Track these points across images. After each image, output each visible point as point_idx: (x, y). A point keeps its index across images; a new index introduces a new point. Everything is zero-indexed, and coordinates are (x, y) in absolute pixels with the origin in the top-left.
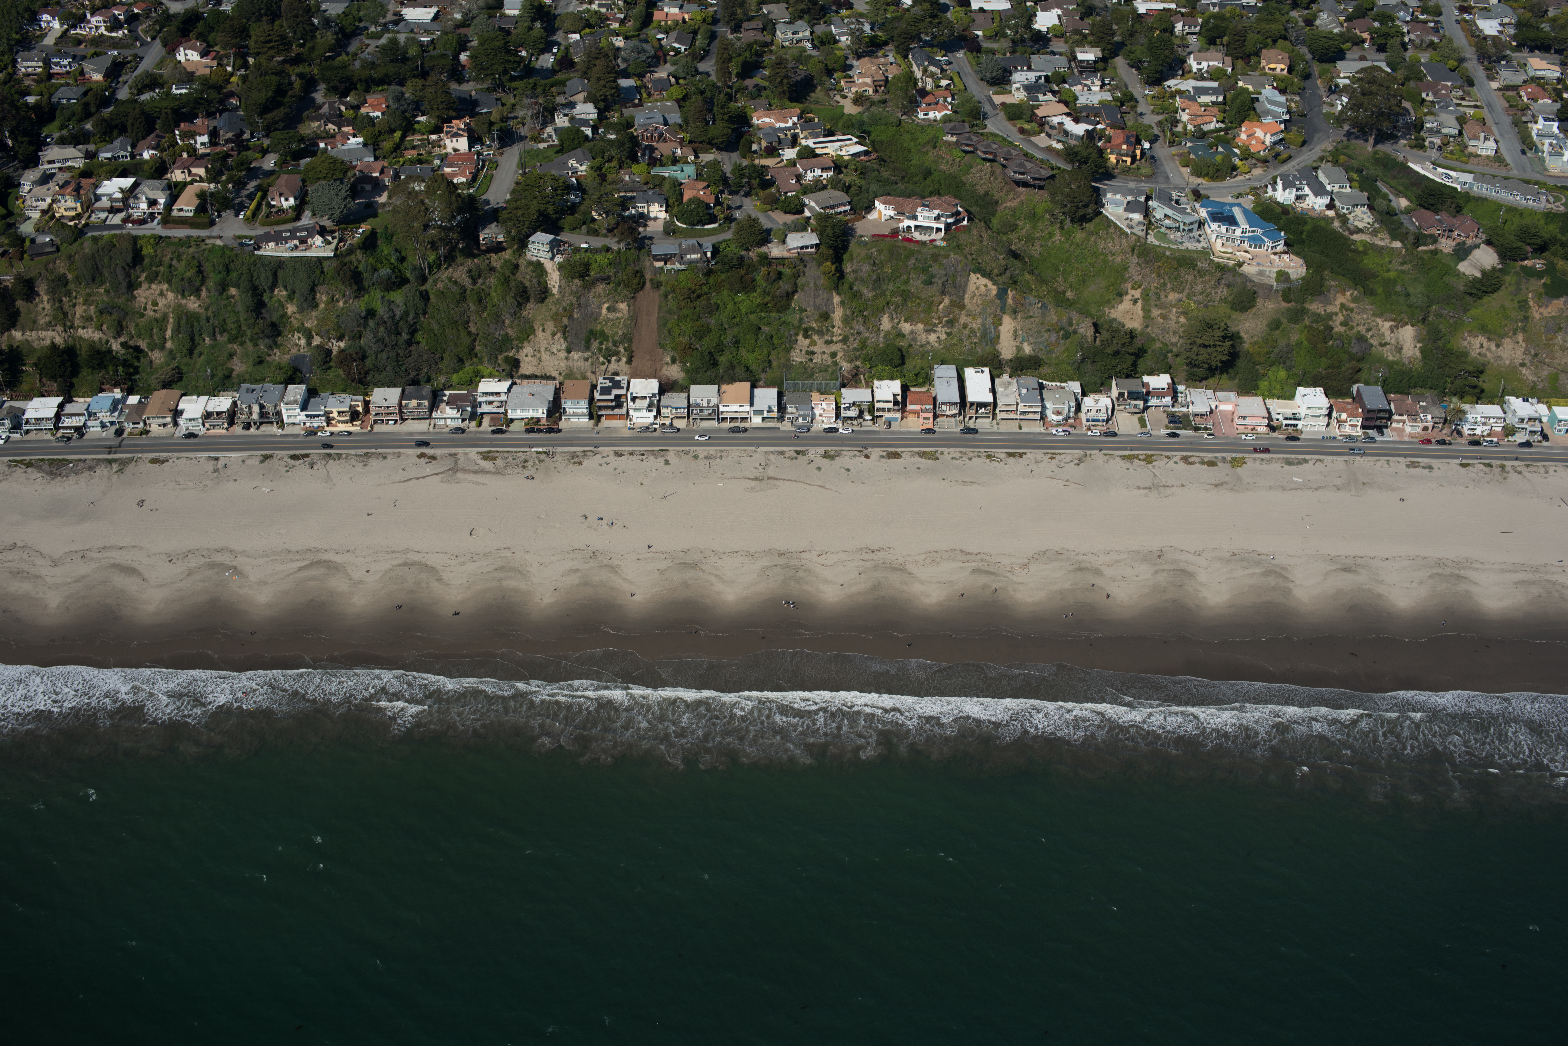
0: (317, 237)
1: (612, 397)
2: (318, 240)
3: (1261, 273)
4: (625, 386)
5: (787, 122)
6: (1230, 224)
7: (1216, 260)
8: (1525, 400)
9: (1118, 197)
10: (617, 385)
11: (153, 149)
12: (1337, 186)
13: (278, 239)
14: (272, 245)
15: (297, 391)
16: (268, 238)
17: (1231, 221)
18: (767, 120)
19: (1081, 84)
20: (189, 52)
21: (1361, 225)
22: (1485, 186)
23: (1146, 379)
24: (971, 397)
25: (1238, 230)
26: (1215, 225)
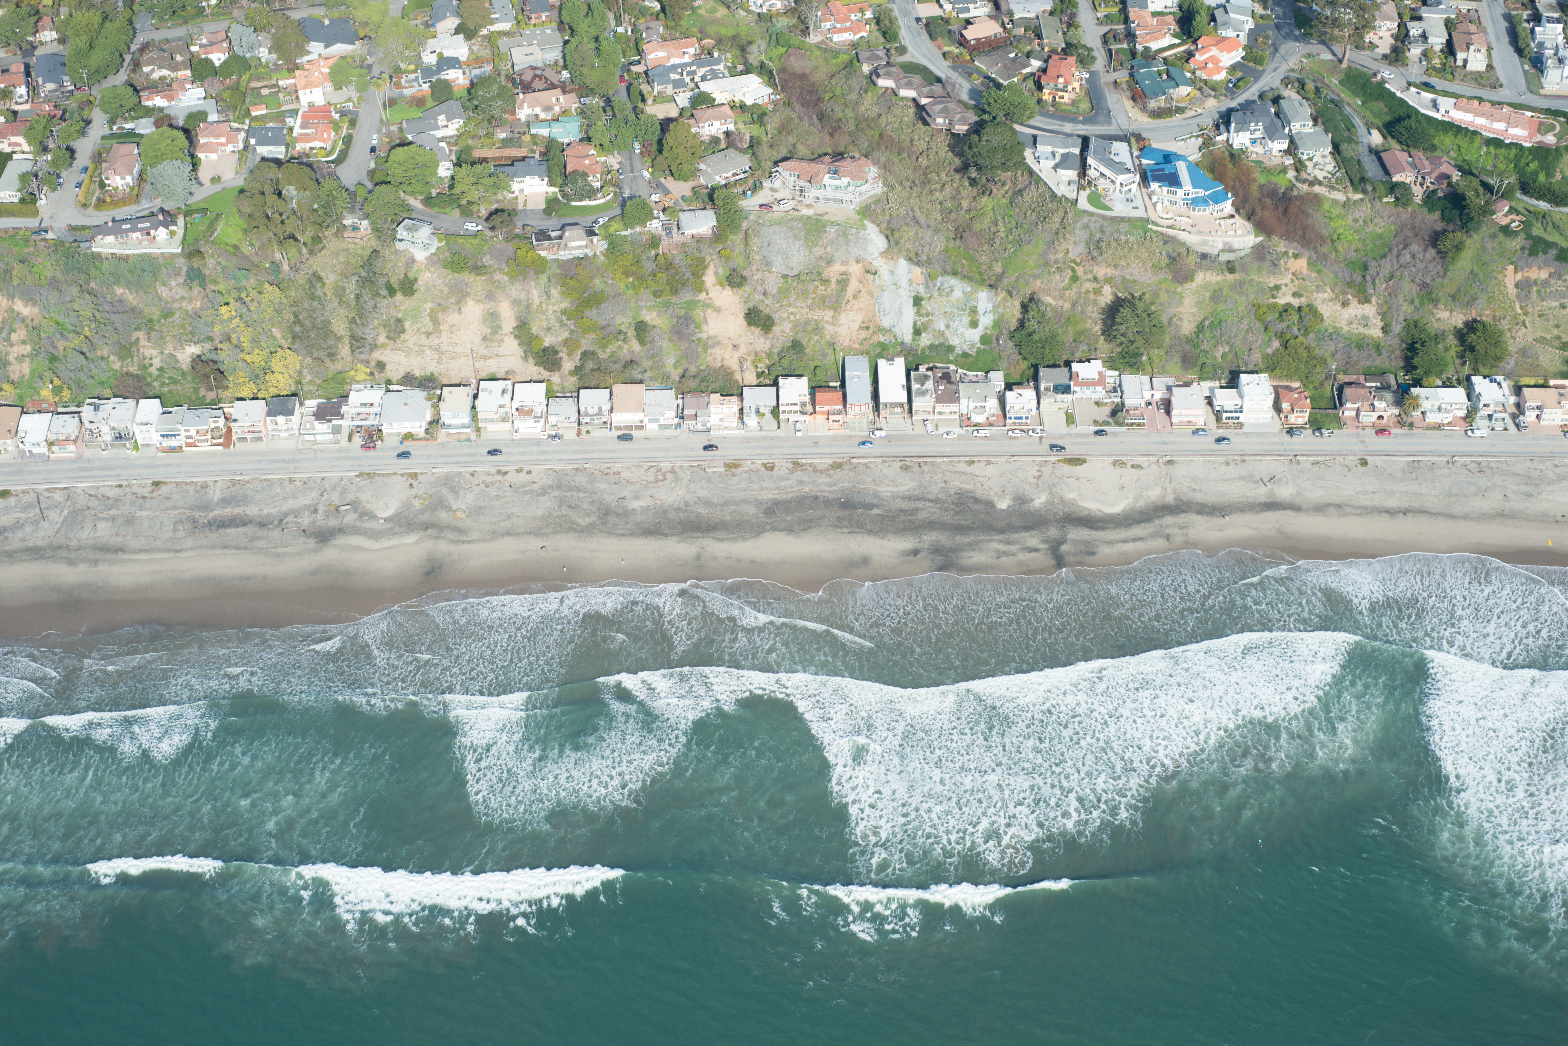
0: (161, 229)
2: (162, 233)
3: (1203, 243)
5: (682, 58)
6: (1170, 185)
7: (1157, 229)
8: (1493, 380)
9: (1049, 149)
12: (1298, 125)
13: (117, 233)
15: (150, 407)
16: (103, 229)
17: (1173, 180)
21: (1320, 175)
22: (1469, 114)
23: (1075, 367)
24: (883, 398)
25: (1180, 192)
26: (1154, 186)
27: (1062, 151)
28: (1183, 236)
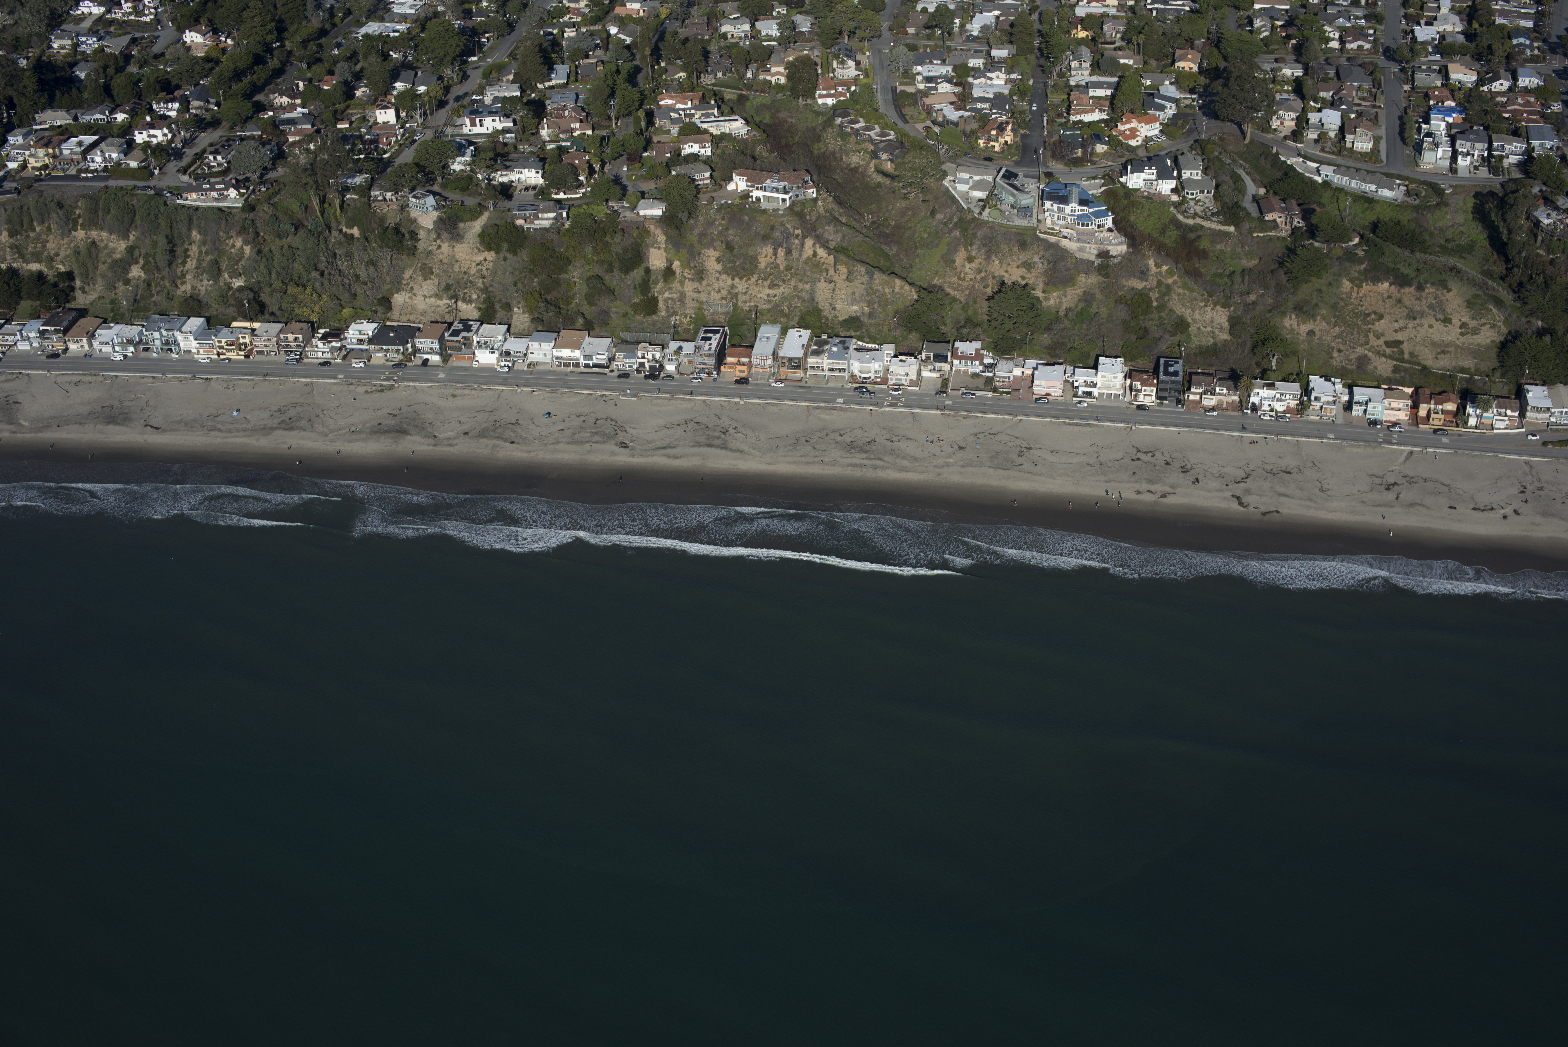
0: (232, 189)
1: (459, 338)
2: (232, 193)
3: (1082, 250)
4: (474, 330)
5: (686, 104)
6: (1061, 203)
7: (1041, 236)
8: (1328, 379)
9: (967, 176)
10: (468, 328)
11: (125, 113)
12: (1188, 172)
13: (198, 189)
14: (194, 195)
15: (196, 322)
16: (190, 189)
17: (1064, 200)
18: (669, 102)
19: (985, 77)
20: (194, 34)
21: (1199, 209)
22: (1345, 178)
23: (958, 344)
24: (784, 352)
25: (1068, 209)
26: (1048, 204)
27: (976, 178)
28: (1065, 243)
